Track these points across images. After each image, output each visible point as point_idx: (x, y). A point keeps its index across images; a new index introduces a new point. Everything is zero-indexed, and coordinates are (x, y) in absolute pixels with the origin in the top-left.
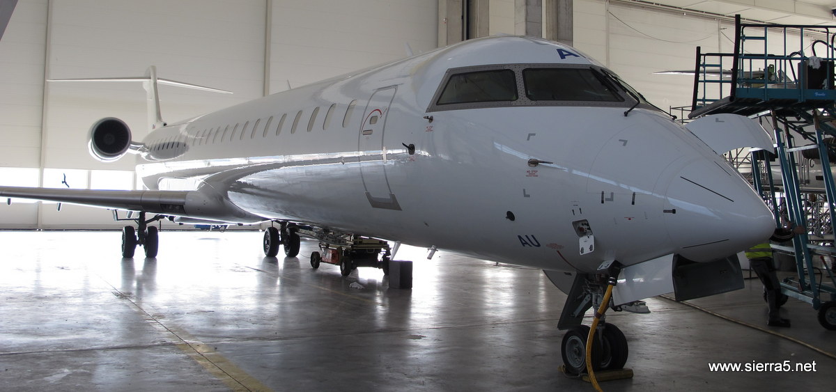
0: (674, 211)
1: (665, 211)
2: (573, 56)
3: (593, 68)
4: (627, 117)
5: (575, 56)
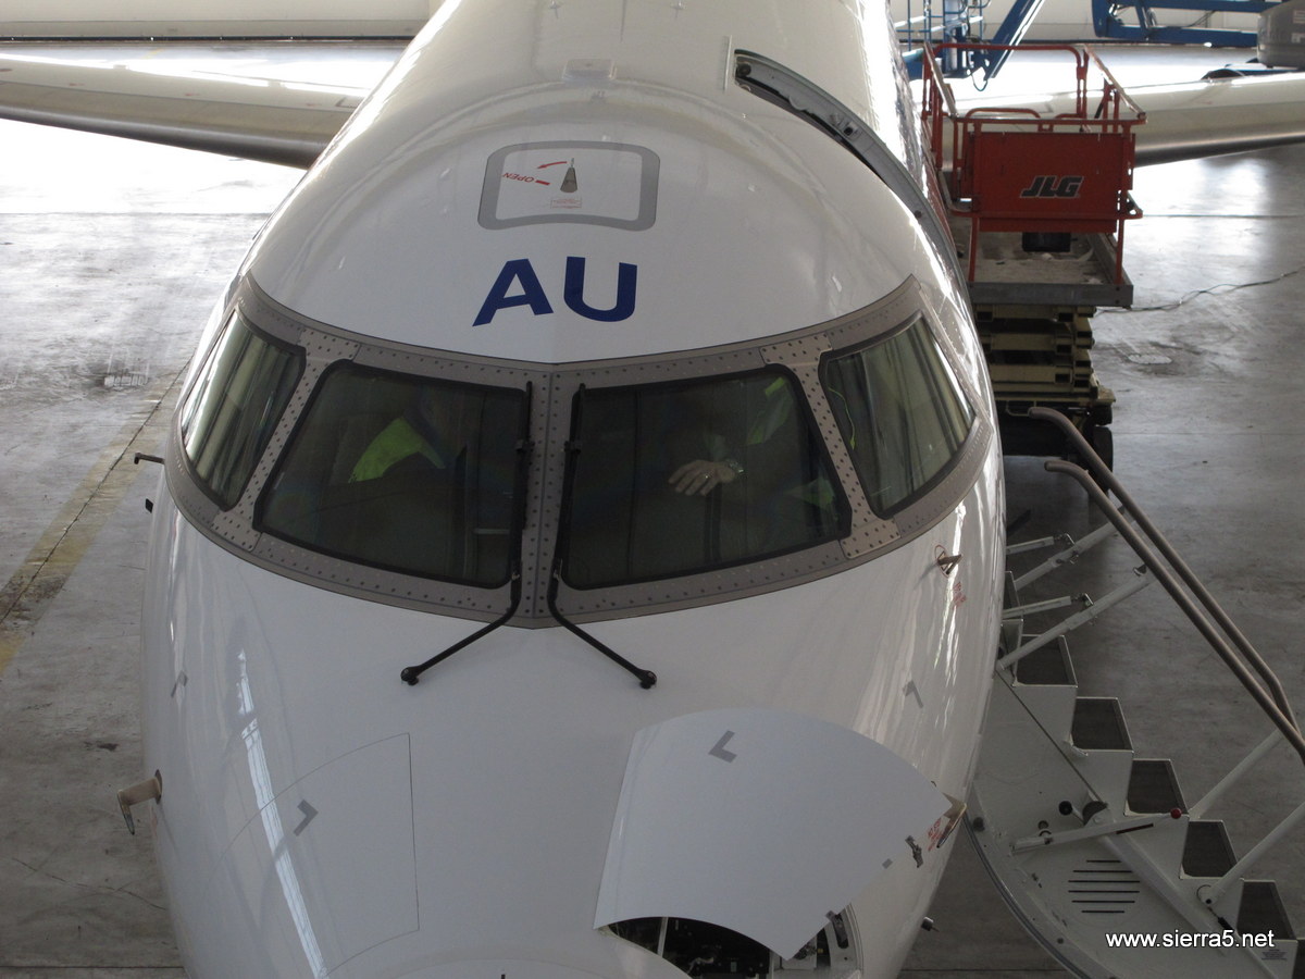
2: (527, 308)
3: (539, 383)
4: (415, 686)
5: (541, 306)
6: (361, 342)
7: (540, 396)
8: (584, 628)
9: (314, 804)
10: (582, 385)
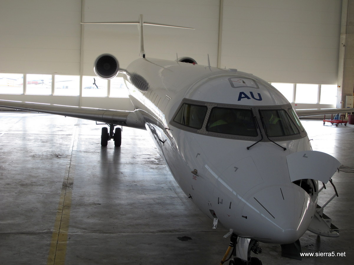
0: (246, 217)
1: (243, 216)
2: (246, 99)
3: (253, 109)
4: (249, 150)
5: (248, 98)
6: (218, 104)
7: (253, 111)
8: (275, 142)
9: (237, 167)
10: (259, 109)
